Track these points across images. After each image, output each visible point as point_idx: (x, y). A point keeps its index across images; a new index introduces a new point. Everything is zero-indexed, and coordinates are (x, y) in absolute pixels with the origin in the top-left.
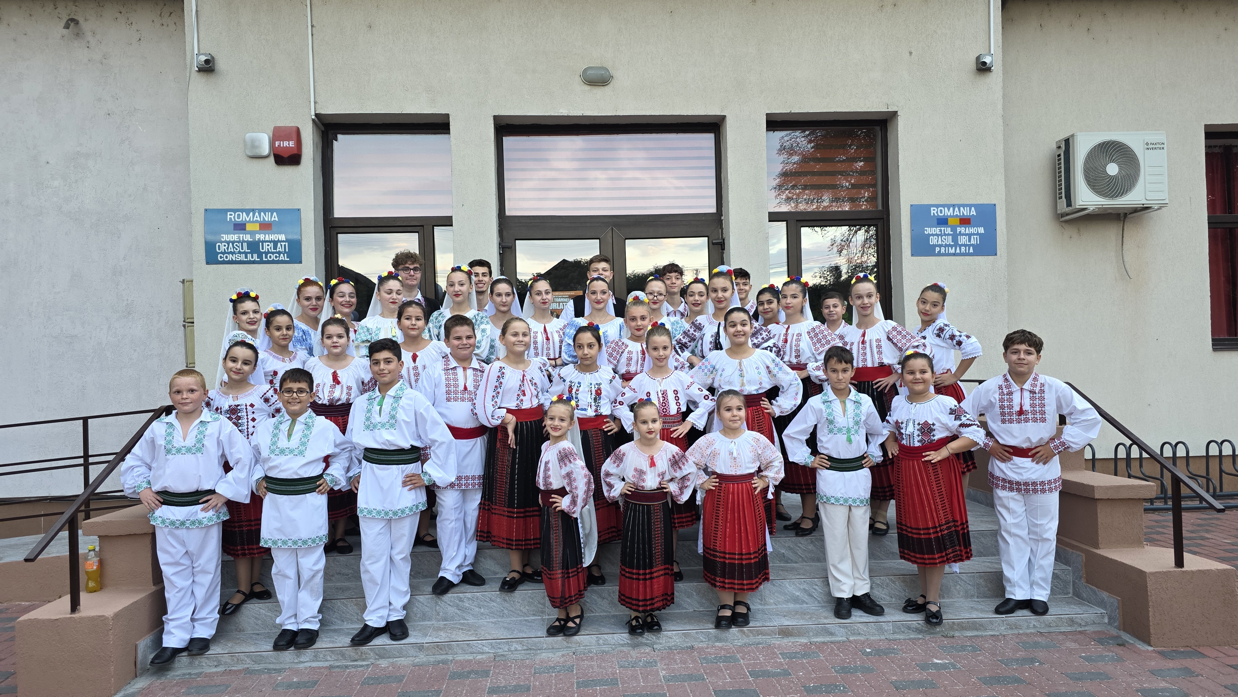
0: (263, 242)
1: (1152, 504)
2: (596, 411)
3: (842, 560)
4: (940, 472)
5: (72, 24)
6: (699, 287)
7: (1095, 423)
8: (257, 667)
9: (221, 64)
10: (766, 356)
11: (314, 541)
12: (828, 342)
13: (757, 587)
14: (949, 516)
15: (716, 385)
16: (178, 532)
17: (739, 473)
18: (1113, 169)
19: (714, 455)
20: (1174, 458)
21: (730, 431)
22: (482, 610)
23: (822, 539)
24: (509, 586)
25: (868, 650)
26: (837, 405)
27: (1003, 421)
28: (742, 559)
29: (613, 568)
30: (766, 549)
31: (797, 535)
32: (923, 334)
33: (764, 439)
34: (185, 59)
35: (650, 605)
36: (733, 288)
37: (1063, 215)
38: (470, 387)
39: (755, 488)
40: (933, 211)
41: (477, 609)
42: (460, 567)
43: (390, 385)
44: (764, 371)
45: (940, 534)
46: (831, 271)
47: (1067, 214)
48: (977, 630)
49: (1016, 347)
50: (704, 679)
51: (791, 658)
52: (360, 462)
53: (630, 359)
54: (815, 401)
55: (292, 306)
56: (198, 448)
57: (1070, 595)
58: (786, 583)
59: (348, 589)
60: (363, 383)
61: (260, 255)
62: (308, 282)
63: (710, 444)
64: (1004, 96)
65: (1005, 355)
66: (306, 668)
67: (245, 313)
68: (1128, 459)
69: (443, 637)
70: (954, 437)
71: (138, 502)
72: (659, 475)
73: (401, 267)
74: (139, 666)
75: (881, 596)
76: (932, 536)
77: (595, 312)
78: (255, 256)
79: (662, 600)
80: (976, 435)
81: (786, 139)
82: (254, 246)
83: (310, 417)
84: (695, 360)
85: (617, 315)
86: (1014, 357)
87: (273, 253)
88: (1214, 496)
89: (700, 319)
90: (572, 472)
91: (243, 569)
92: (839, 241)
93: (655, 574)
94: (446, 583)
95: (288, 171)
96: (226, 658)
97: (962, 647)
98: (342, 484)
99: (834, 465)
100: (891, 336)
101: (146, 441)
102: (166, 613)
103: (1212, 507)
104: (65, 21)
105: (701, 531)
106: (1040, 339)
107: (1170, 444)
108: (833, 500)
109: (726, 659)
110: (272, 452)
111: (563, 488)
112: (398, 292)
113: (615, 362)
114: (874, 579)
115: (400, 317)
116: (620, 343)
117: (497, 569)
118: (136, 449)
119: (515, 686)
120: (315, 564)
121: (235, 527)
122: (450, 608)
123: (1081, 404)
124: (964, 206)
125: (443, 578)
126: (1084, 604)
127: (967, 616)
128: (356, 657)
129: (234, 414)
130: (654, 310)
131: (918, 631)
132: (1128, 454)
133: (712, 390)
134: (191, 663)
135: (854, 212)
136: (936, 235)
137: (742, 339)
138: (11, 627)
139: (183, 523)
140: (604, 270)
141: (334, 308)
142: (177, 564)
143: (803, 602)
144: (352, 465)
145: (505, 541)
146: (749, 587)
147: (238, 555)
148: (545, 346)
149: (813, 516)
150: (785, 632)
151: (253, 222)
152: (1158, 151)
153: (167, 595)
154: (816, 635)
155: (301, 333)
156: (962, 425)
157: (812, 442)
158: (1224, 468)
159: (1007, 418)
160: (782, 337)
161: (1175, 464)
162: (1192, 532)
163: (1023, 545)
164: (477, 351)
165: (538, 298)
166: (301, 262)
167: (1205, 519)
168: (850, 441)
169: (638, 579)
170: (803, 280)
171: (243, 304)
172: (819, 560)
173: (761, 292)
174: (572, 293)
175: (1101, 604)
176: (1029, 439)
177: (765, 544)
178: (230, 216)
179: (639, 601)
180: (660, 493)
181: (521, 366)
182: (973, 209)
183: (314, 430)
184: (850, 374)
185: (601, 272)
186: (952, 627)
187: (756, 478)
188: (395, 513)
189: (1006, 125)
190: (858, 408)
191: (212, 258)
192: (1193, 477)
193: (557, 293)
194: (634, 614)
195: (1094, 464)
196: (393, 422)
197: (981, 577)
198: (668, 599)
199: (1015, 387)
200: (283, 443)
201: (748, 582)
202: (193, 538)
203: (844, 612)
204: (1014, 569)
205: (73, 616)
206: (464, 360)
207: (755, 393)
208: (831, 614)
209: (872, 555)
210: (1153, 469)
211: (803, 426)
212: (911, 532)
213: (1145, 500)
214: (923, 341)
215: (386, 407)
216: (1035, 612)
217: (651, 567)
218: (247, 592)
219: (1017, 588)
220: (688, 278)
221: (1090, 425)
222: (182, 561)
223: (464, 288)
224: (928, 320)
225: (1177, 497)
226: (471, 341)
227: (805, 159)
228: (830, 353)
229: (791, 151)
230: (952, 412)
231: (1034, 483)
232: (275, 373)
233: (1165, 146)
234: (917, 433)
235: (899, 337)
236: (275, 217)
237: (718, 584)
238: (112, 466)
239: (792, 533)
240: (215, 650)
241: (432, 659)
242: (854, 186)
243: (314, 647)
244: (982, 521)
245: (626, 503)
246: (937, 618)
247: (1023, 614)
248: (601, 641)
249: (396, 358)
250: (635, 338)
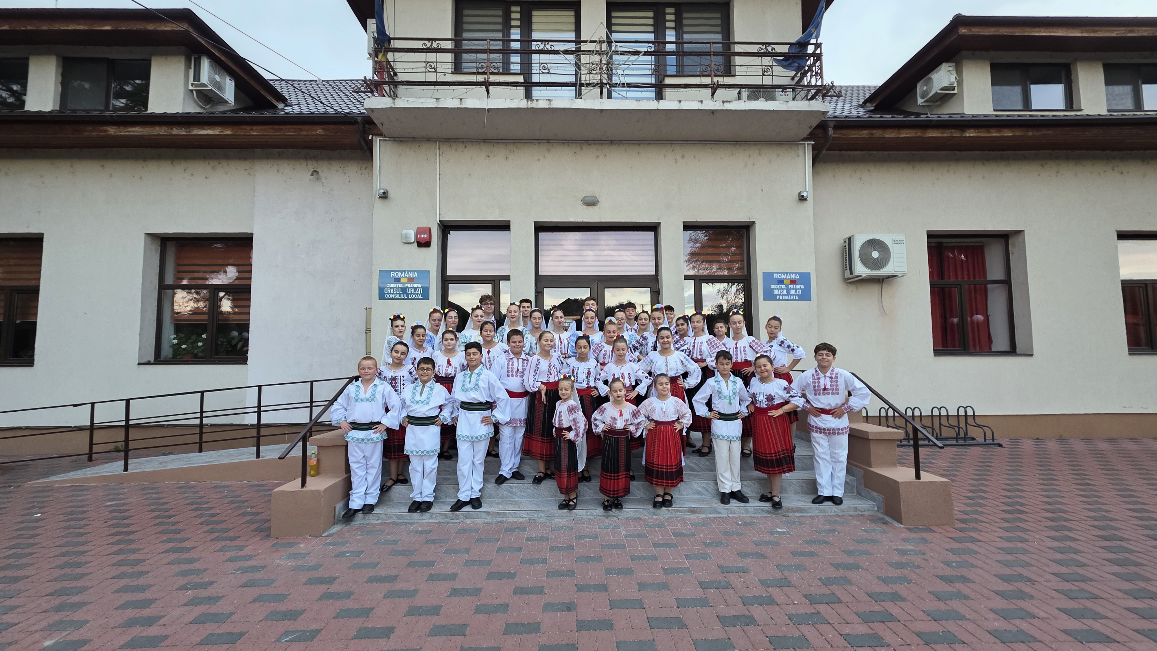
0: (409, 288)
1: (901, 442)
2: (587, 384)
3: (725, 471)
4: (778, 422)
5: (315, 173)
6: (645, 315)
7: (868, 395)
8: (399, 521)
9: (391, 194)
10: (681, 355)
11: (433, 452)
12: (718, 347)
13: (677, 485)
14: (784, 447)
15: (652, 371)
16: (360, 445)
17: (667, 420)
18: (875, 254)
19: (653, 410)
20: (913, 416)
21: (661, 396)
22: (523, 494)
23: (714, 459)
24: (537, 481)
25: (740, 523)
26: (723, 384)
27: (815, 394)
28: (667, 469)
29: (596, 471)
30: (681, 464)
31: (700, 456)
32: (771, 344)
33: (680, 401)
34: (372, 191)
35: (617, 494)
36: (664, 318)
37: (848, 279)
38: (521, 370)
39: (676, 429)
40: (776, 276)
41: (520, 493)
42: (511, 469)
43: (476, 366)
44: (679, 363)
45: (778, 457)
46: (718, 308)
47: (851, 279)
48: (802, 512)
49: (821, 352)
50: (647, 537)
51: (696, 526)
52: (458, 409)
53: (605, 355)
54: (710, 381)
55: (426, 324)
56: (372, 399)
57: (855, 494)
58: (693, 483)
59: (450, 479)
60: (463, 365)
61: (407, 296)
62: (435, 311)
63: (651, 404)
64: (814, 214)
65: (815, 356)
66: (426, 523)
67: (397, 326)
68: (887, 416)
69: (501, 508)
70: (787, 402)
71: (340, 428)
72: (625, 421)
73: (483, 303)
74: (336, 518)
75: (747, 492)
76: (774, 458)
77: (588, 329)
78: (404, 295)
79: (624, 492)
80: (799, 402)
81: (693, 234)
82: (404, 290)
83: (433, 384)
84: (641, 357)
85: (600, 330)
86: (820, 358)
87: (414, 294)
88: (937, 438)
89: (646, 334)
90: (576, 418)
91: (393, 466)
92: (722, 291)
93: (620, 477)
94: (503, 478)
95: (424, 250)
96: (383, 516)
97: (793, 522)
98: (449, 421)
99: (722, 417)
100: (752, 345)
101: (345, 395)
102: (352, 489)
103: (936, 445)
104: (311, 172)
105: (644, 452)
106: (834, 348)
107: (911, 408)
108: (721, 437)
109: (659, 526)
110: (412, 402)
111: (570, 427)
112: (482, 316)
113: (596, 355)
114: (743, 482)
115: (481, 330)
116: (600, 345)
117: (531, 470)
118: (339, 399)
119: (540, 537)
120: (432, 465)
121: (391, 443)
122: (505, 492)
123: (859, 384)
124: (793, 273)
125: (501, 475)
126: (863, 499)
127: (796, 504)
128: (453, 518)
129: (394, 381)
130: (619, 328)
131: (768, 512)
132: (887, 413)
133: (650, 373)
134: (364, 518)
135: (731, 275)
136: (778, 289)
137: (668, 346)
138: (269, 494)
139: (363, 440)
140: (592, 305)
141: (446, 325)
142: (358, 462)
143: (703, 494)
144: (454, 411)
145: (539, 455)
146: (671, 485)
147: (392, 459)
148: (560, 347)
149: (709, 446)
150: (692, 511)
151: (404, 277)
152: (900, 245)
153: (352, 480)
154: (711, 513)
155: (429, 338)
156: (791, 396)
157: (709, 404)
158: (942, 422)
159: (817, 392)
160: (692, 344)
161: (913, 420)
162: (924, 459)
163: (827, 464)
164: (524, 349)
165: (557, 320)
166: (428, 299)
167: (932, 452)
168: (730, 403)
169: (611, 479)
170: (703, 313)
171: (396, 322)
172: (712, 471)
173: (678, 319)
174: (575, 317)
175: (873, 499)
176: (830, 404)
177: (681, 461)
178: (393, 274)
179: (611, 491)
180: (625, 431)
181: (549, 358)
182: (798, 275)
183: (435, 391)
184: (730, 366)
185: (591, 306)
186: (788, 510)
187: (676, 423)
188: (477, 438)
189: (815, 229)
190: (735, 385)
191: (382, 296)
192: (924, 427)
193: (566, 317)
194: (606, 498)
195: (867, 419)
196: (477, 388)
197: (803, 482)
198: (627, 491)
199: (821, 375)
200: (418, 397)
201: (671, 482)
202: (368, 448)
203: (726, 500)
204: (823, 478)
205: (302, 489)
206: (517, 354)
207: (674, 376)
208: (719, 502)
209: (742, 468)
210: (901, 422)
211: (704, 395)
212: (762, 456)
213: (898, 440)
214: (770, 348)
215: (473, 379)
216: (835, 503)
217: (618, 473)
218: (395, 480)
219: (824, 489)
220: (639, 310)
221: (864, 397)
222: (361, 461)
223: (517, 314)
224: (772, 337)
225: (916, 439)
226: (521, 344)
227: (702, 247)
228: (719, 354)
229: (695, 241)
230: (785, 389)
231: (833, 430)
232: (415, 359)
233: (905, 242)
234: (765, 400)
235: (756, 346)
236: (416, 275)
237: (654, 482)
238: (327, 408)
239: (697, 455)
240: (377, 511)
241: (495, 520)
242: (730, 261)
243: (430, 511)
244: (804, 450)
245: (605, 435)
246: (779, 505)
247: (828, 504)
248: (588, 514)
249: (479, 353)
250: (608, 343)
